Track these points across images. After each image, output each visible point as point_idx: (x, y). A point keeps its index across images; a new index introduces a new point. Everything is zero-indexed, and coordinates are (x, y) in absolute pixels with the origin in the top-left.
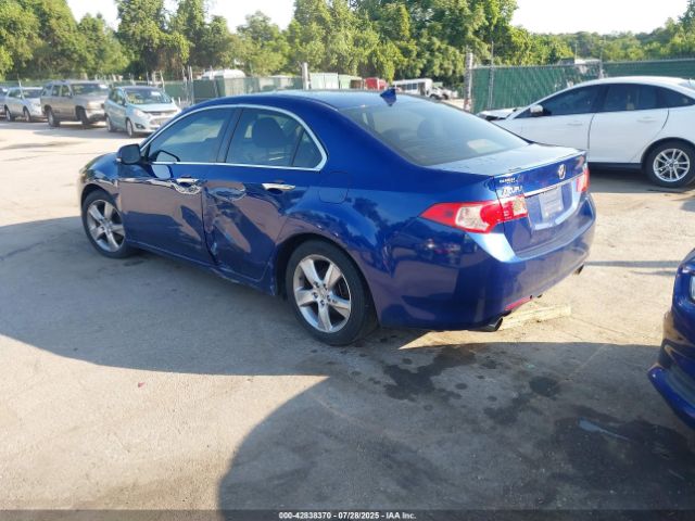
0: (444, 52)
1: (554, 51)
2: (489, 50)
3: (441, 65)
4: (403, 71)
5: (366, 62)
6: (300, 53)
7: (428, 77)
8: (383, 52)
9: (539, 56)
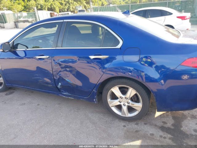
0: (73, 4)
1: (102, 2)
2: (86, 3)
3: (73, 8)
4: (62, 10)
5: (50, 7)
6: (27, 5)
7: (69, 11)
8: (55, 4)
9: (99, 4)
